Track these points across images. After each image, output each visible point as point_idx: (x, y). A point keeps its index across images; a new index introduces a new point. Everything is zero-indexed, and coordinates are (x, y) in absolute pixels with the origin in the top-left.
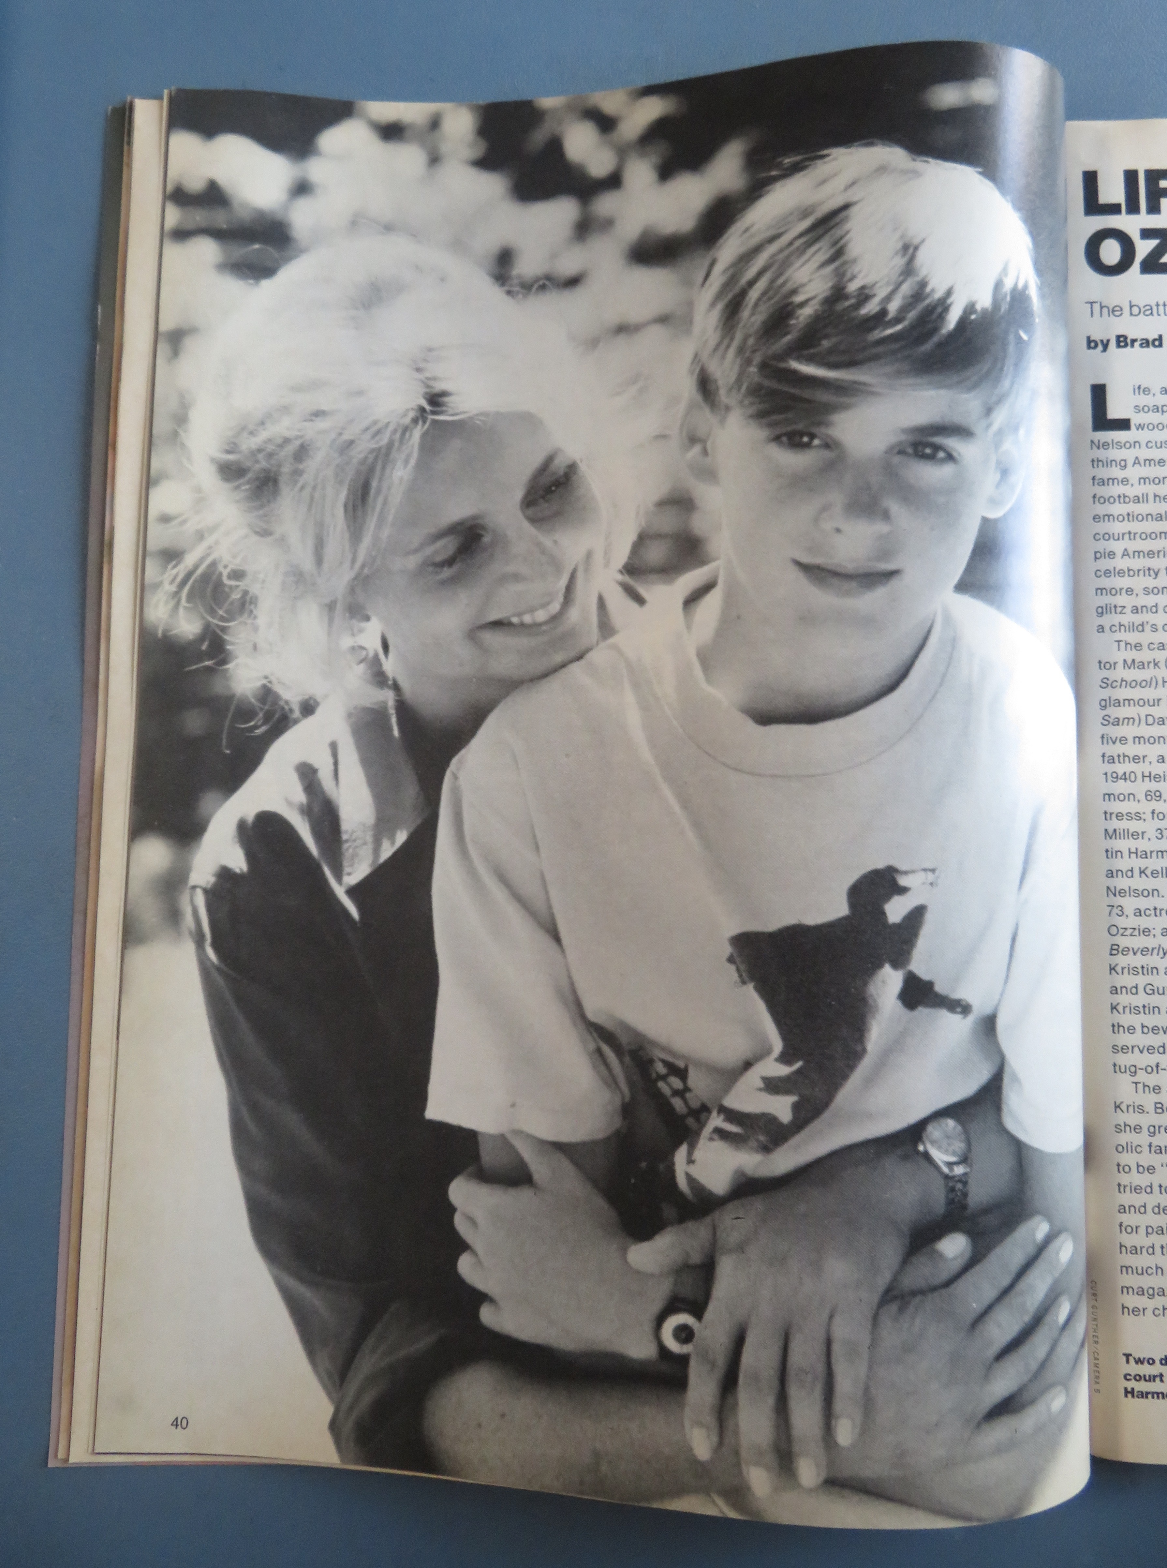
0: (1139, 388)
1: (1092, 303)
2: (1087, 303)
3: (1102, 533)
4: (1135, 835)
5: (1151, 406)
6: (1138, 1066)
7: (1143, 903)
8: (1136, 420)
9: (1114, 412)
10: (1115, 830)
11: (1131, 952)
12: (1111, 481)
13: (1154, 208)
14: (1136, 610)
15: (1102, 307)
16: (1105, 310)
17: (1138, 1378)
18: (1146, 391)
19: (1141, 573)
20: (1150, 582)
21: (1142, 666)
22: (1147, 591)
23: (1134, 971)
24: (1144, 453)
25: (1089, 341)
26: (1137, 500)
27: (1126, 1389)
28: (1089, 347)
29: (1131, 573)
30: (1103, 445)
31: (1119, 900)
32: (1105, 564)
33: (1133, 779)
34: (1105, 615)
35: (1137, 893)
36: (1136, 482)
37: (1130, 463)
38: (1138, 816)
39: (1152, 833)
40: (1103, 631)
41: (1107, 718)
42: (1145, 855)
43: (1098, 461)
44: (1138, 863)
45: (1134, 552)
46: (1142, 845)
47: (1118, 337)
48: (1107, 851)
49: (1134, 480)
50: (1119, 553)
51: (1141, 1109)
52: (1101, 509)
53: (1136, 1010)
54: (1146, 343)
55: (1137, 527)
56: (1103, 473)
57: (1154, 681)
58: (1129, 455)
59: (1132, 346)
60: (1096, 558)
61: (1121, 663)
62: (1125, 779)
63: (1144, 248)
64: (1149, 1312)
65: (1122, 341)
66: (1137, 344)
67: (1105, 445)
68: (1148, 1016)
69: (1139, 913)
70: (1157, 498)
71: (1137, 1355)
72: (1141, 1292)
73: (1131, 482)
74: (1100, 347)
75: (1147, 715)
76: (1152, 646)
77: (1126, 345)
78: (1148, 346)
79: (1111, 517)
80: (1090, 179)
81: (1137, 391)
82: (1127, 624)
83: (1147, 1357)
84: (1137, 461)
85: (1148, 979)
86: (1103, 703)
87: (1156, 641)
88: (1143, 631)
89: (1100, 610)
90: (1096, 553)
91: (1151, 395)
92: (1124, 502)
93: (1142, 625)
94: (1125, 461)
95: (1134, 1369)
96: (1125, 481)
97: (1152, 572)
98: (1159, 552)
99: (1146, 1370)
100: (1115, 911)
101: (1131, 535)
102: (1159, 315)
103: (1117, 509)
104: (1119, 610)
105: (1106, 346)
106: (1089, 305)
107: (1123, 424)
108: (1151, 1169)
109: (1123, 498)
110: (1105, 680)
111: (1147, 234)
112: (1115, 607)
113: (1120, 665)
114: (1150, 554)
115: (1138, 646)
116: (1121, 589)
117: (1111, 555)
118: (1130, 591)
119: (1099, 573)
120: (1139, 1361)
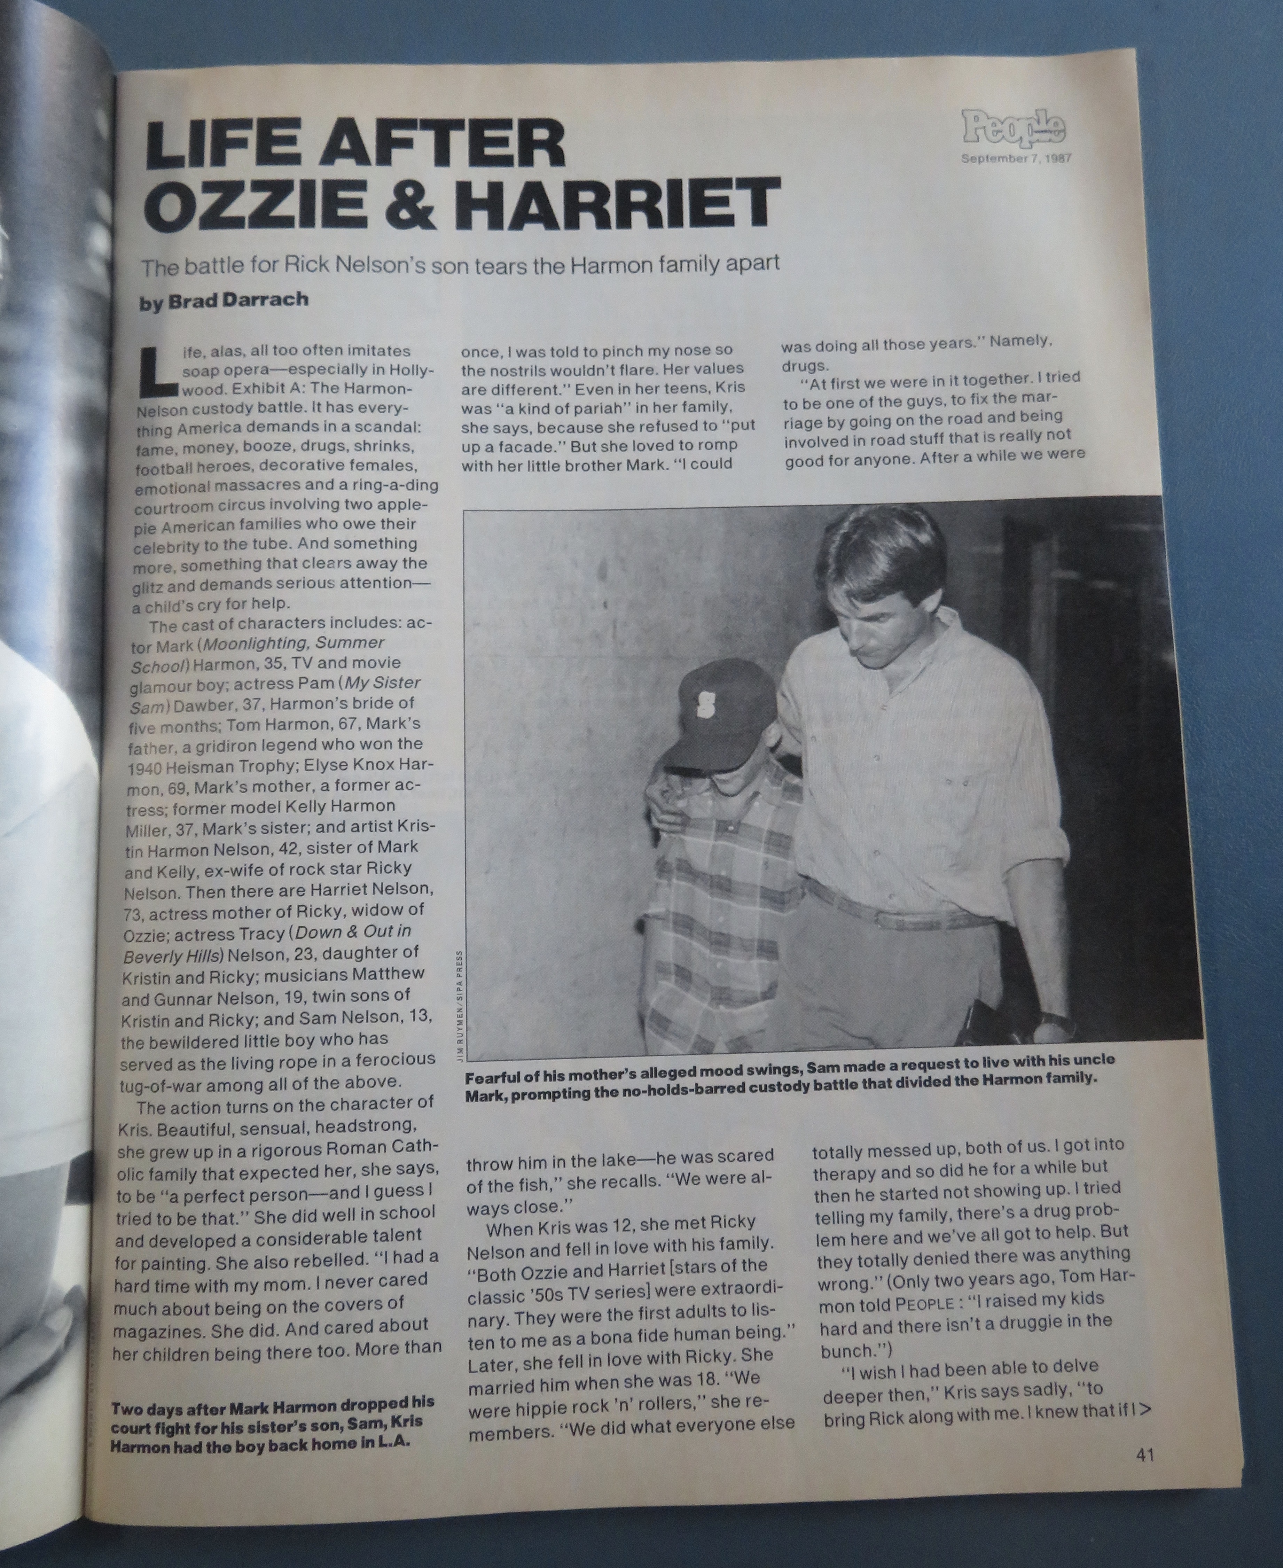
0: (190, 350)
1: (147, 262)
2: (143, 261)
3: (143, 507)
4: (156, 832)
5: (200, 369)
6: (145, 1085)
7: (160, 906)
8: (184, 384)
9: (163, 377)
10: (137, 827)
11: (144, 960)
12: (155, 450)
13: (219, 160)
14: (172, 588)
15: (158, 266)
16: (161, 269)
17: (125, 1429)
18: (197, 353)
19: (181, 548)
20: (188, 558)
21: (176, 648)
22: (185, 568)
23: (146, 979)
24: (190, 420)
25: (142, 301)
26: (181, 470)
27: (113, 1442)
28: (142, 308)
29: (171, 549)
30: (150, 413)
31: (134, 903)
32: (144, 540)
33: (158, 771)
34: (142, 595)
35: (154, 895)
36: (181, 452)
37: (175, 430)
38: (161, 811)
39: (173, 830)
40: (139, 612)
41: (136, 705)
42: (164, 853)
43: (144, 429)
44: (157, 862)
45: (175, 526)
46: (162, 842)
47: (172, 297)
48: (128, 850)
49: (179, 449)
50: (160, 527)
51: (143, 1132)
52: (143, 482)
53: (145, 1023)
54: (200, 303)
55: (179, 499)
56: (147, 442)
57: (186, 664)
58: (174, 422)
59: (186, 306)
60: (136, 534)
61: (155, 645)
62: (151, 771)
63: (204, 202)
64: (139, 1356)
65: (176, 301)
66: (190, 304)
67: (152, 413)
68: (157, 1029)
69: (154, 916)
70: (201, 468)
71: (125, 1403)
72: (133, 1333)
73: (175, 451)
74: (153, 309)
75: (176, 702)
76: (186, 627)
77: (179, 306)
78: (202, 306)
79: (154, 490)
80: (156, 131)
81: (187, 353)
82: (163, 604)
83: (135, 1406)
84: (182, 429)
85: (159, 988)
86: (134, 690)
87: (191, 621)
88: (178, 610)
89: (137, 590)
90: (136, 528)
91: (202, 358)
92: (168, 473)
93: (178, 604)
94: (170, 428)
95: (123, 1420)
96: (169, 451)
97: (191, 547)
98: (199, 525)
99: (134, 1420)
100: (133, 915)
101: (173, 508)
102: (215, 272)
103: (161, 480)
104: (156, 588)
105: (158, 307)
106: (145, 265)
107: (171, 390)
108: (151, 1197)
109: (167, 469)
110: (138, 665)
111: (209, 187)
112: (153, 585)
113: (154, 648)
114: (191, 528)
115: (173, 627)
116: (159, 566)
117: (152, 530)
118: (168, 568)
119: (138, 550)
120: (127, 1411)
